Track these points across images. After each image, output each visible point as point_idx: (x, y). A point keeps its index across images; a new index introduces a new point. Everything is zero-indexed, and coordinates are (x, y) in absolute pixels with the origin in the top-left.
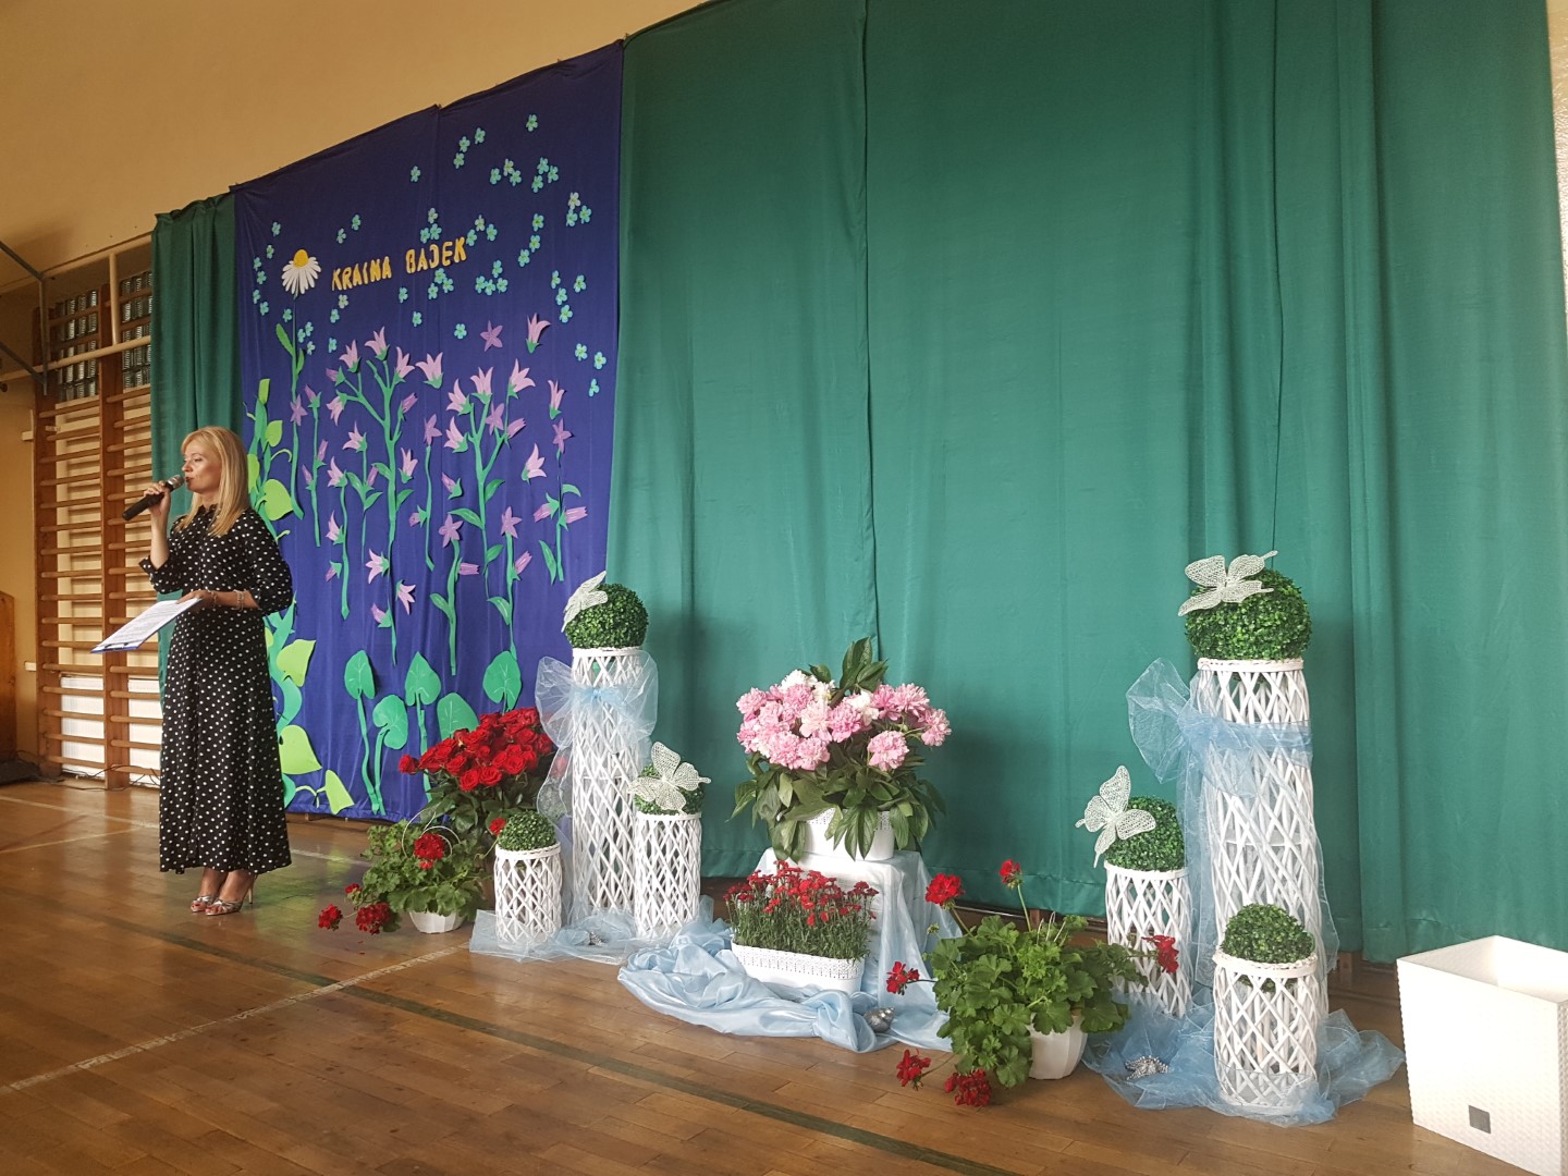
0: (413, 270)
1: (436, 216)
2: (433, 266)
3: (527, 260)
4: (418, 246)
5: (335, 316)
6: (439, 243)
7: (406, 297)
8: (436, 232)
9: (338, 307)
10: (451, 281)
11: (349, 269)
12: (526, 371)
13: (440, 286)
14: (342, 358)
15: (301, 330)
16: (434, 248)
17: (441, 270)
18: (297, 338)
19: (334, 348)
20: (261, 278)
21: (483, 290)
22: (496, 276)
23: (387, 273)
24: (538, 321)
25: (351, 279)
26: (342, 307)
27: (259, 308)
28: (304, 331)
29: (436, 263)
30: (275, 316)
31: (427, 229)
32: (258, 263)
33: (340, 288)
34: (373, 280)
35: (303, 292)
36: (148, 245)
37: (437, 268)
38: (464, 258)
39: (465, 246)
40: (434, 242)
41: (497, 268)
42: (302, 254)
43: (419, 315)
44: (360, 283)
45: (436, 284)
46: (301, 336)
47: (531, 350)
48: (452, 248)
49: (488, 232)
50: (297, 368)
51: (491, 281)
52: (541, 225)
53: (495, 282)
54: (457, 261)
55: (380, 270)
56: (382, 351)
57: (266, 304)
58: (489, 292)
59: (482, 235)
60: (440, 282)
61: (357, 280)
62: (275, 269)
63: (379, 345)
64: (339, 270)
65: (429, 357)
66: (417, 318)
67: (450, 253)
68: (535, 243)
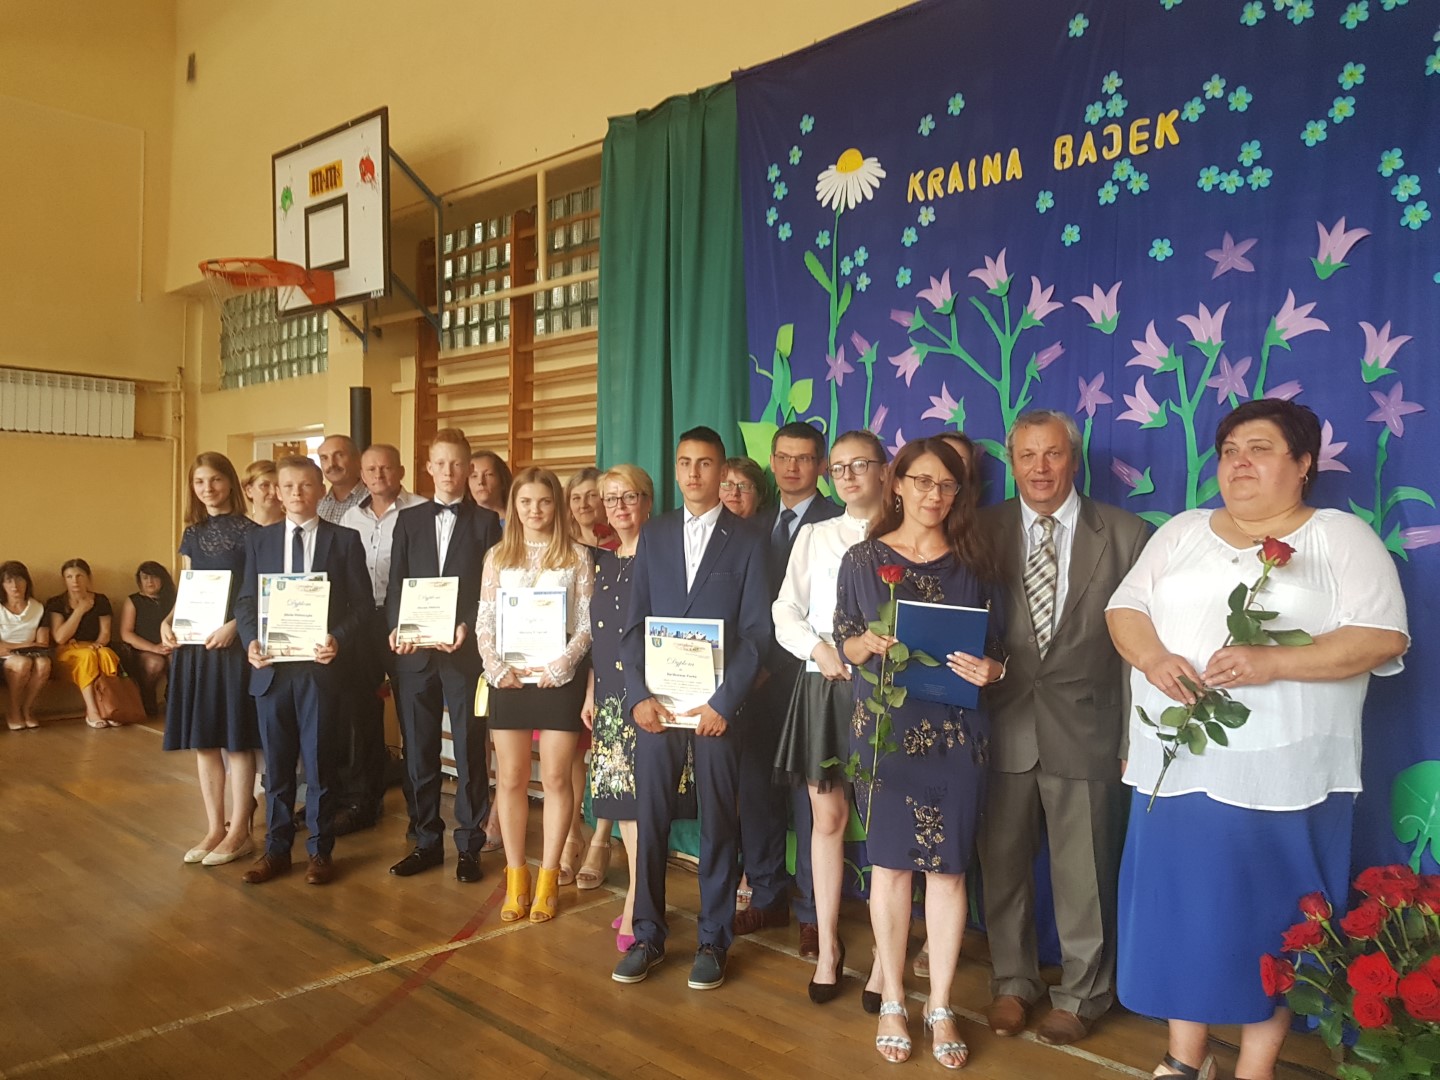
0: (1068, 164)
1: (1118, 83)
2: (1107, 155)
3: (1322, 136)
4: (1078, 132)
5: (910, 237)
6: (1125, 123)
7: (1050, 204)
8: (1117, 106)
9: (919, 226)
10: (1145, 177)
11: (940, 171)
12: (1310, 307)
13: (1122, 185)
14: (921, 294)
15: (847, 259)
16: (1116, 131)
17: (1126, 163)
18: (839, 269)
19: (908, 281)
20: (780, 191)
21: (1216, 187)
22: (1248, 163)
23: (1015, 169)
24: (1346, 231)
25: (944, 184)
26: (925, 223)
27: (778, 232)
28: (853, 259)
29: (1117, 150)
30: (803, 240)
31: (1098, 105)
32: (774, 173)
33: (921, 198)
34: (986, 183)
35: (852, 206)
36: (597, 158)
37: (1119, 158)
38: (1174, 140)
39: (1178, 124)
40: (1114, 120)
41: (1250, 152)
42: (852, 156)
43: (1076, 229)
44: (961, 189)
45: (1117, 182)
46: (847, 267)
47: (1323, 274)
48: (1152, 129)
49: (1232, 98)
50: (838, 310)
51: (1235, 174)
52: (1360, 80)
53: (1245, 172)
54: (1159, 144)
55: (999, 169)
56: (999, 282)
57: (787, 225)
58: (1231, 190)
59: (1217, 107)
60: (1123, 179)
61: (955, 183)
62: (804, 180)
63: (995, 275)
64: (921, 174)
65: (1097, 290)
66: (1071, 235)
67: (1145, 135)
68: (1343, 109)
